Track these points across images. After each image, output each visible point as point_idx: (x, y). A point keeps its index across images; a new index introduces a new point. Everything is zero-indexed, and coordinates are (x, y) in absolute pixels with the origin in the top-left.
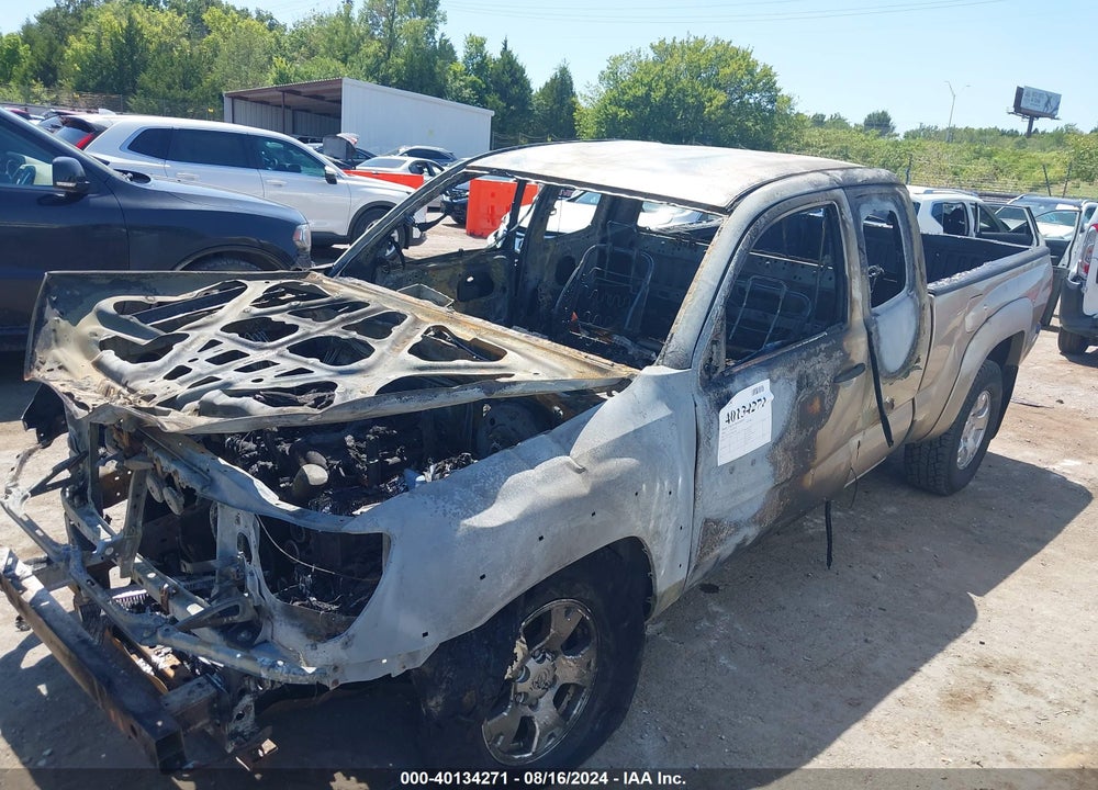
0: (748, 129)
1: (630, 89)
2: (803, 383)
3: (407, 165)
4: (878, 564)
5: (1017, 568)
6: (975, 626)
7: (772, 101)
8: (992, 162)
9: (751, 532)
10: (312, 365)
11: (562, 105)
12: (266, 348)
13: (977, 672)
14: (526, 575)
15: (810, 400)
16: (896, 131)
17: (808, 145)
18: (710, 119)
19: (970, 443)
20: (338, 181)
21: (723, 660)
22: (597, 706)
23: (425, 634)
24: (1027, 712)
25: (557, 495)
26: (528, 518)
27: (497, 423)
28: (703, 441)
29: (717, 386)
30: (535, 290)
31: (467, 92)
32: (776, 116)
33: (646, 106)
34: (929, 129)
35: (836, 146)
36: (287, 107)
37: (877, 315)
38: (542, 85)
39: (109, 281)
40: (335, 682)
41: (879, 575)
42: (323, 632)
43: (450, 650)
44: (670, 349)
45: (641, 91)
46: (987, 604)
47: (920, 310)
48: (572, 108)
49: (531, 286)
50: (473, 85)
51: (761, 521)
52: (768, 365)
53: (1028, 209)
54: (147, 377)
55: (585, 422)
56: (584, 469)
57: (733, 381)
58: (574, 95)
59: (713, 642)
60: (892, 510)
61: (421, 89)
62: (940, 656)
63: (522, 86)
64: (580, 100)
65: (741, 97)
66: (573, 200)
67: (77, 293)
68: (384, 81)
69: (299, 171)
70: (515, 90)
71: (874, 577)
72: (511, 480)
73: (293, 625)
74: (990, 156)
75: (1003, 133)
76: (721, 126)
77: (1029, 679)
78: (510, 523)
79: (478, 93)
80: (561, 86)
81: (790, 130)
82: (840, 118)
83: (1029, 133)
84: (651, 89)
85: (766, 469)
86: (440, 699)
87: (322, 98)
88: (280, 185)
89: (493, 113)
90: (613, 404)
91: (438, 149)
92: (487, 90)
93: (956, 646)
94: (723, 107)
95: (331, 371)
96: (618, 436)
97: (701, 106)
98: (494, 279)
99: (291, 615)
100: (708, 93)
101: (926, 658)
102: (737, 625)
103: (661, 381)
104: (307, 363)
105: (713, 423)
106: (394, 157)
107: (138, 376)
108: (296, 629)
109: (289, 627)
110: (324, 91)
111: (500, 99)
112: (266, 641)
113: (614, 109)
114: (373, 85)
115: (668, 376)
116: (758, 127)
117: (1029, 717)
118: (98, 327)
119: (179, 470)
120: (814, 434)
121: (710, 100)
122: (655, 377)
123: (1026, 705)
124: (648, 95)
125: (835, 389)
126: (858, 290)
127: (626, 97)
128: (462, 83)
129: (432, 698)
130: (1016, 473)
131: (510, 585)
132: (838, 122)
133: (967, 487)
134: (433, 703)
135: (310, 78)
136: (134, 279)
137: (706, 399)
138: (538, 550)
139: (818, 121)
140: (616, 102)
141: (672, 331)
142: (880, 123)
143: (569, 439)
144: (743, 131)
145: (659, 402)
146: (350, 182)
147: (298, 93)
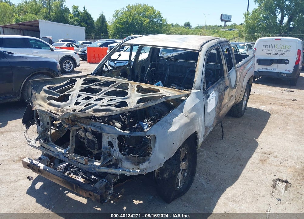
0: (155, 28)
1: (122, 19)
2: (220, 91)
3: (65, 44)
4: (232, 135)
5: (262, 131)
6: (259, 145)
7: (161, 20)
8: (218, 34)
9: (212, 128)
10: (114, 98)
11: (103, 25)
12: (97, 95)
13: (264, 155)
14: (181, 142)
15: (221, 95)
16: (192, 27)
17: (171, 32)
18: (145, 26)
19: (244, 104)
20: (54, 50)
21: (209, 161)
22: (189, 174)
23: (164, 158)
24: (277, 162)
25: (184, 122)
26: (180, 128)
27: (155, 108)
28: (205, 107)
29: (206, 93)
30: (137, 76)
31: (75, 22)
32: (162, 25)
33: (127, 24)
34: (200, 26)
35: (179, 32)
36: (21, 29)
37: (229, 74)
38: (97, 19)
39: (43, 82)
40: (145, 173)
41: (234, 137)
42: (136, 162)
43: (167, 162)
44: (196, 85)
45: (125, 20)
46: (259, 140)
47: (236, 71)
48: (106, 25)
49: (136, 74)
50: (77, 20)
51: (213, 126)
52: (213, 87)
53: (236, 46)
54: (67, 106)
55: (184, 105)
56: (187, 116)
57: (208, 92)
58: (106, 22)
59: (205, 157)
60: (229, 122)
61: (61, 22)
62: (255, 153)
63: (91, 20)
64: (108, 23)
65: (152, 20)
66: (125, 51)
67: (37, 85)
68: (50, 20)
69: (41, 48)
70: (89, 21)
71: (233, 138)
72: (174, 120)
73: (128, 162)
74: (217, 32)
75: (218, 26)
76: (148, 28)
77: (275, 155)
78: (177, 130)
79: (78, 22)
80: (102, 19)
81: (166, 28)
82: (177, 24)
83: (225, 26)
84: (128, 19)
85: (214, 112)
86: (167, 174)
87: (32, 26)
88: (37, 53)
89: (85, 28)
90: (188, 100)
91: (71, 39)
92: (81, 21)
93: (257, 150)
94: (148, 23)
95: (121, 99)
96: (192, 107)
97: (142, 23)
98: (127, 73)
99: (127, 159)
100: (144, 19)
101: (252, 154)
102: (208, 153)
103: (196, 93)
104: (113, 97)
105: (207, 102)
106: (58, 43)
107: (65, 106)
108: (129, 163)
109: (127, 162)
110: (33, 24)
111: (85, 24)
112: (119, 167)
113: (118, 25)
114: (47, 21)
115: (198, 92)
116: (158, 28)
117: (278, 163)
118: (45, 94)
119: (91, 127)
120: (221, 104)
121: (145, 21)
122: (195, 92)
123: (277, 160)
124: (127, 21)
125: (224, 92)
126: (225, 67)
127: (121, 22)
128: (73, 20)
129: (165, 174)
130: (253, 110)
131: (178, 145)
132: (177, 25)
133: (244, 115)
134: (166, 175)
135: (26, 20)
136: (49, 80)
137: (205, 97)
138: (183, 136)
139: (172, 25)
140: (118, 23)
141: (194, 81)
142: (188, 25)
143: (182, 109)
144: (154, 29)
145: (197, 98)
146: (57, 50)
147: (25, 25)
